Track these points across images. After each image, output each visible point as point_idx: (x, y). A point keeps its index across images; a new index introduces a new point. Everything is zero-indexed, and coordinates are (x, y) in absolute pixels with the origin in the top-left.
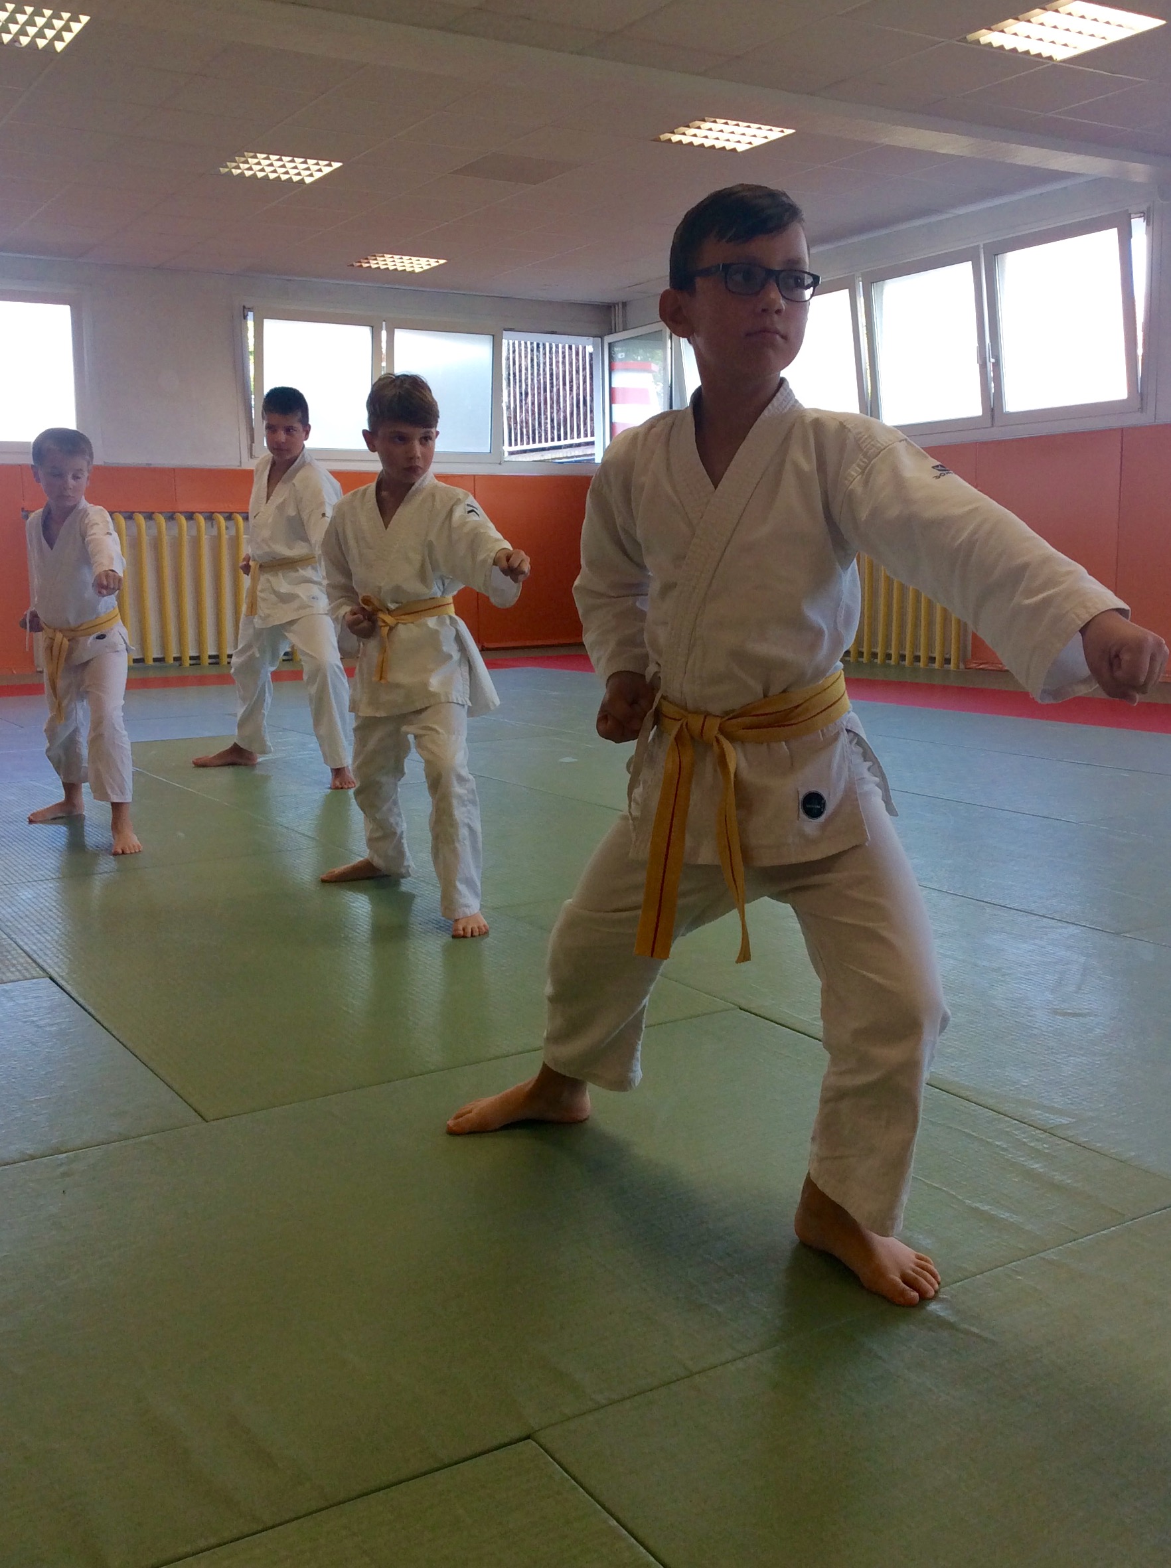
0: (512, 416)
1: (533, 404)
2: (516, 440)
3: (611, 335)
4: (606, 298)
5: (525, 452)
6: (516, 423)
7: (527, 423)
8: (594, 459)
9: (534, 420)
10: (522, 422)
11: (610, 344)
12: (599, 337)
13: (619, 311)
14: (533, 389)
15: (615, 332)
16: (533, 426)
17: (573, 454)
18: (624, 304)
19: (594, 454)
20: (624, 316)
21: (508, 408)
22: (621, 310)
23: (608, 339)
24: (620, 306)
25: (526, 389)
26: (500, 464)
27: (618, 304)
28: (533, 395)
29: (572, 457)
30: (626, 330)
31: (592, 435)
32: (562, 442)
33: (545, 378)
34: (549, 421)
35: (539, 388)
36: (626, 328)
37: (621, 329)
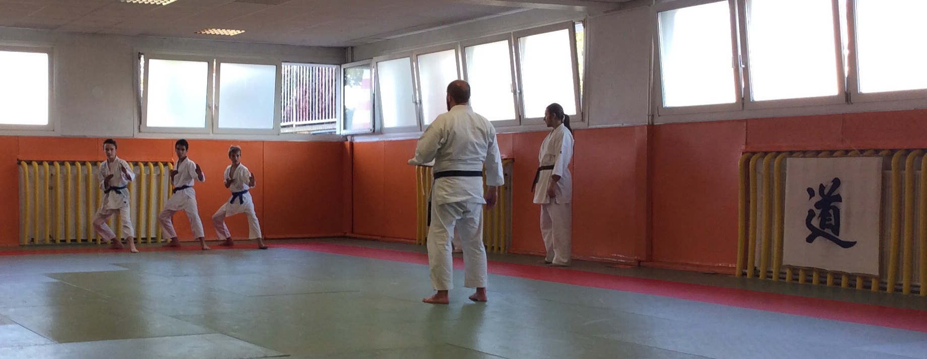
0: (298, 104)
1: (309, 98)
2: (300, 118)
3: (345, 65)
4: (342, 45)
5: (305, 125)
6: (300, 108)
7: (306, 109)
8: (335, 132)
9: (309, 107)
10: (303, 108)
11: (344, 69)
12: (339, 65)
13: (349, 50)
14: (309, 90)
15: (348, 63)
16: (309, 110)
17: (327, 128)
18: (352, 48)
19: (335, 129)
20: (352, 53)
21: (296, 100)
22: (350, 49)
23: (343, 66)
24: (350, 48)
25: (306, 89)
26: (279, 135)
27: (348, 47)
28: (309, 93)
29: (327, 130)
30: (354, 62)
31: (335, 117)
32: (323, 121)
34: (317, 109)
35: (312, 89)
36: (353, 61)
37: (350, 61)
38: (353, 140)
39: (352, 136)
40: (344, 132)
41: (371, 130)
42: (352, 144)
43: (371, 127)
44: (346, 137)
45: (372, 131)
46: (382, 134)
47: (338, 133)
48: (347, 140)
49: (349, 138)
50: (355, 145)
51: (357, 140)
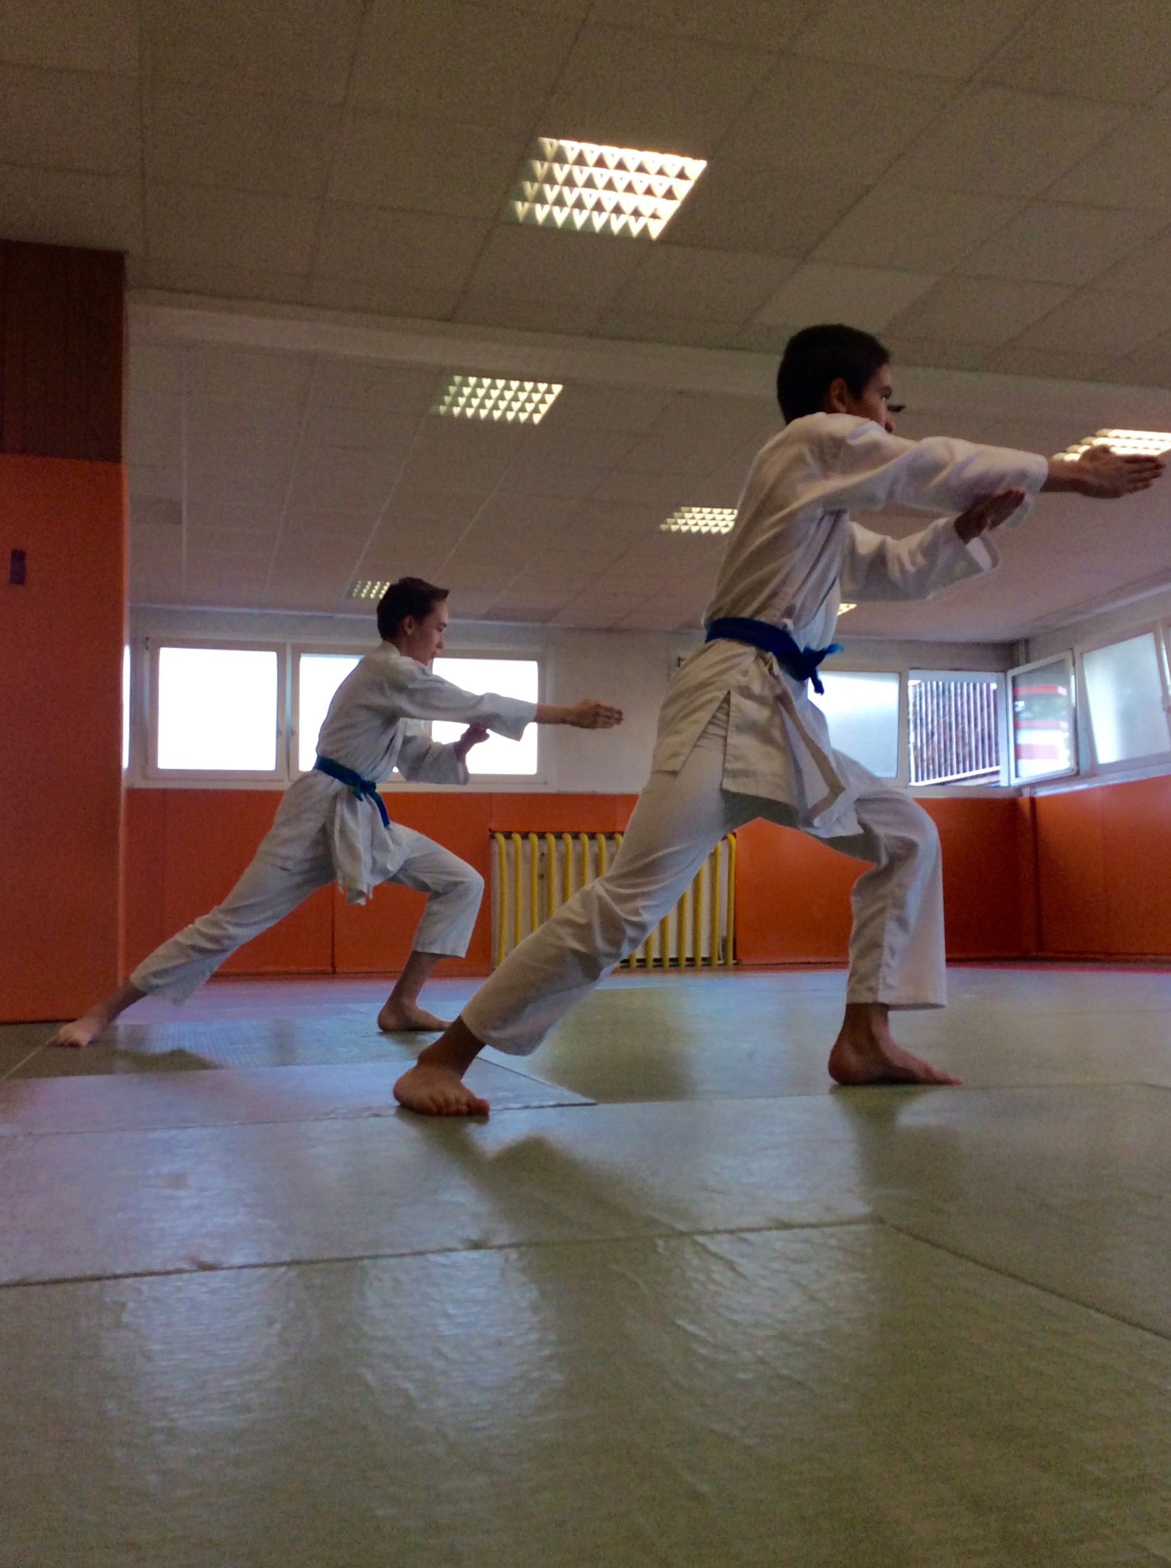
2: (923, 776)
3: (1015, 669)
4: (1008, 638)
9: (940, 757)
11: (1014, 679)
12: (1003, 673)
13: (1022, 648)
14: (939, 729)
15: (1019, 666)
16: (939, 761)
18: (1027, 641)
20: (1027, 650)
21: (915, 748)
23: (1011, 673)
25: (932, 729)
27: (1020, 641)
30: (1030, 663)
31: (997, 761)
32: (968, 774)
33: (950, 718)
34: (954, 757)
35: (945, 728)
36: (1028, 661)
37: (1023, 663)
38: (1035, 792)
39: (1033, 785)
40: (1015, 782)
41: (1072, 770)
42: (1033, 801)
43: (1074, 766)
45: (1075, 772)
46: (1093, 776)
47: (1004, 783)
48: (1021, 795)
49: (1026, 791)
50: (1038, 801)
51: (1042, 793)
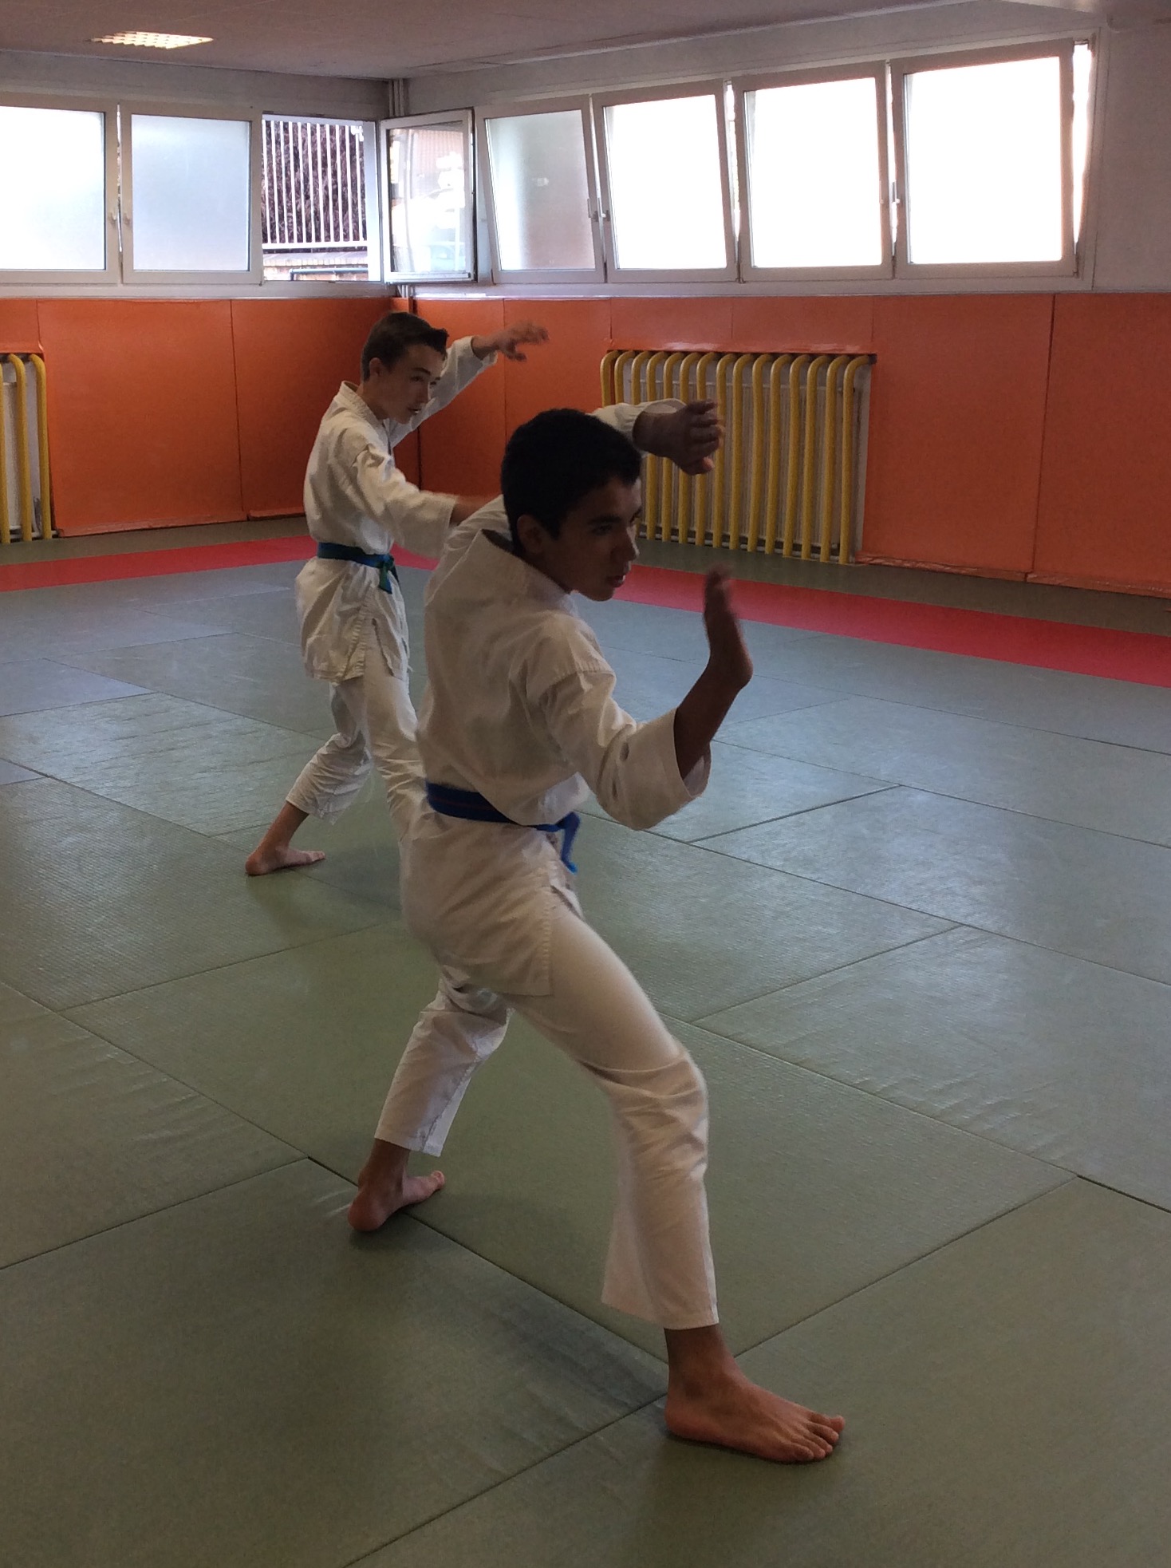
3: (389, 121)
8: (369, 274)
11: (388, 132)
12: (373, 121)
13: (399, 90)
17: (332, 263)
18: (406, 81)
22: (401, 87)
23: (385, 125)
24: (401, 83)
26: (260, 285)
27: (395, 80)
30: (410, 115)
31: (365, 239)
32: (314, 245)
34: (294, 215)
36: (407, 114)
37: (402, 114)
38: (415, 294)
39: (413, 285)
40: (391, 278)
41: (469, 275)
42: (413, 303)
43: (470, 270)
44: (395, 288)
45: (472, 278)
46: (495, 284)
47: (374, 276)
48: (398, 295)
49: (404, 293)
50: (418, 305)
51: (423, 295)
